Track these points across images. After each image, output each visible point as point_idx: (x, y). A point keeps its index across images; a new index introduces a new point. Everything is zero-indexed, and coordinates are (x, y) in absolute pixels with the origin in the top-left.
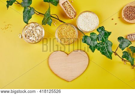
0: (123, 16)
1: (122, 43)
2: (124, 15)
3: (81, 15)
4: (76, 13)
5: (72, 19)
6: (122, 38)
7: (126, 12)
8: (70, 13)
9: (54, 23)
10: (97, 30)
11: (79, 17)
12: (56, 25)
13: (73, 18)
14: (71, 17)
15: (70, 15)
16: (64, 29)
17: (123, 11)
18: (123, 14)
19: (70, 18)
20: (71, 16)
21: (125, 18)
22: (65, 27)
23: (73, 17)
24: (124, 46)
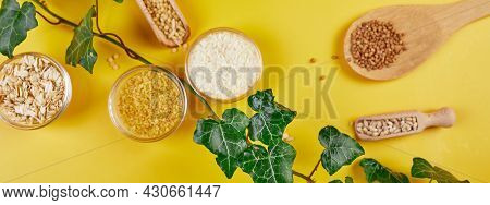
0: (348, 55)
1: (333, 149)
2: (351, 50)
3: (203, 42)
4: (188, 30)
5: (175, 50)
6: (335, 131)
7: (359, 42)
8: (166, 28)
9: (111, 60)
10: (250, 101)
11: (197, 47)
12: (116, 67)
13: (177, 46)
14: (171, 44)
15: (167, 36)
16: (141, 86)
17: (348, 37)
18: (347, 46)
19: (169, 46)
20: (171, 39)
21: (352, 60)
22: (145, 78)
23: (179, 43)
24: (336, 159)
